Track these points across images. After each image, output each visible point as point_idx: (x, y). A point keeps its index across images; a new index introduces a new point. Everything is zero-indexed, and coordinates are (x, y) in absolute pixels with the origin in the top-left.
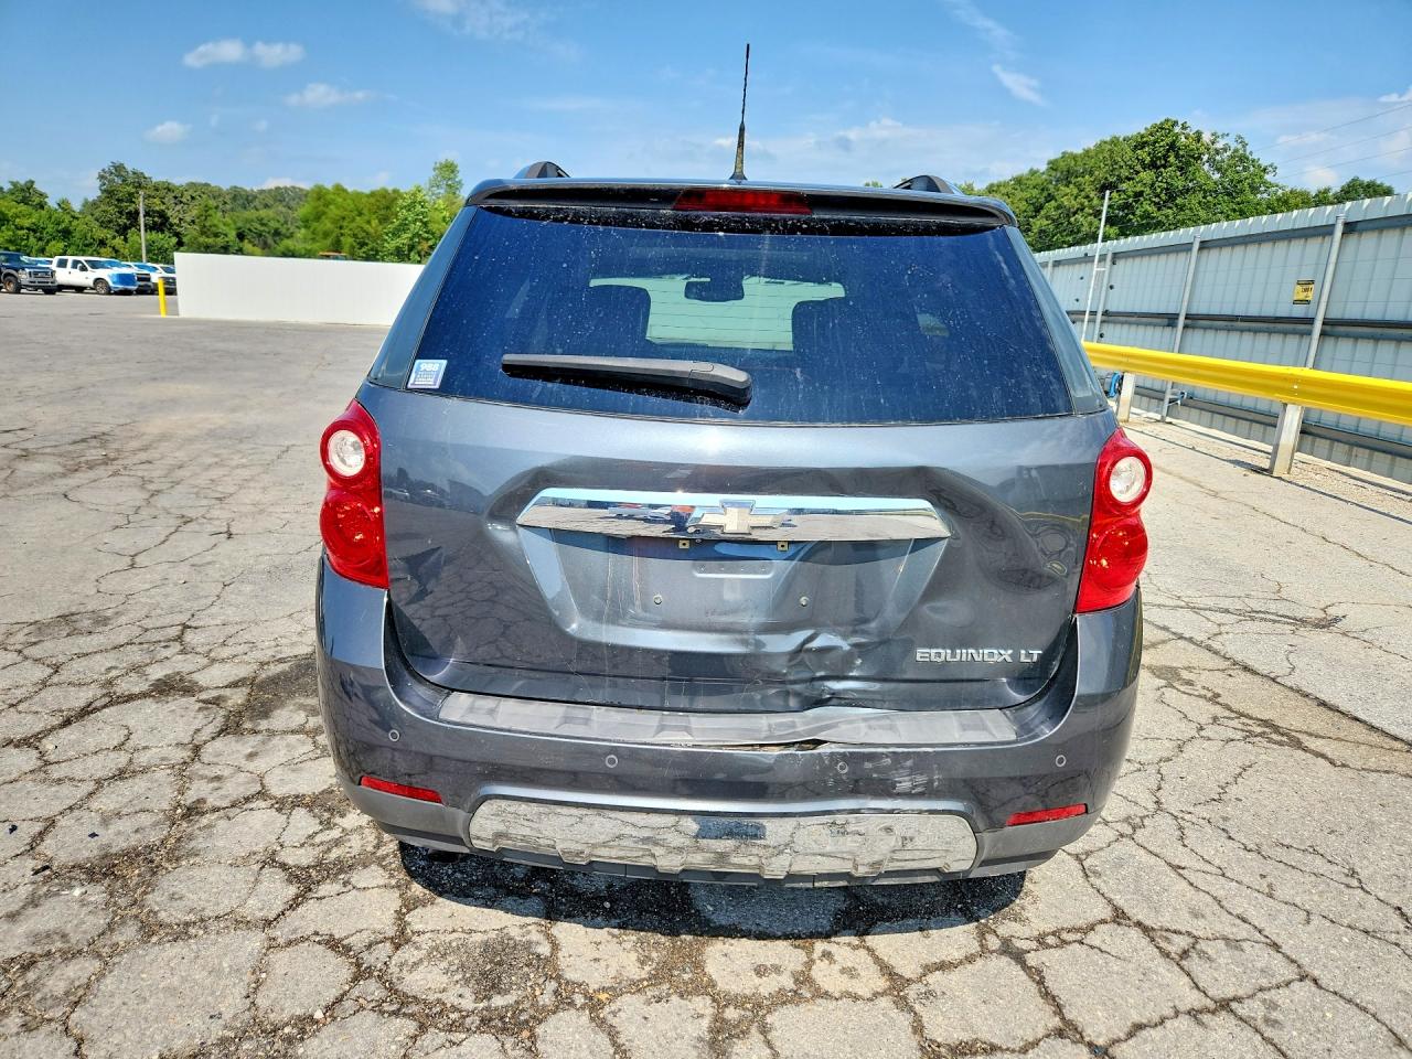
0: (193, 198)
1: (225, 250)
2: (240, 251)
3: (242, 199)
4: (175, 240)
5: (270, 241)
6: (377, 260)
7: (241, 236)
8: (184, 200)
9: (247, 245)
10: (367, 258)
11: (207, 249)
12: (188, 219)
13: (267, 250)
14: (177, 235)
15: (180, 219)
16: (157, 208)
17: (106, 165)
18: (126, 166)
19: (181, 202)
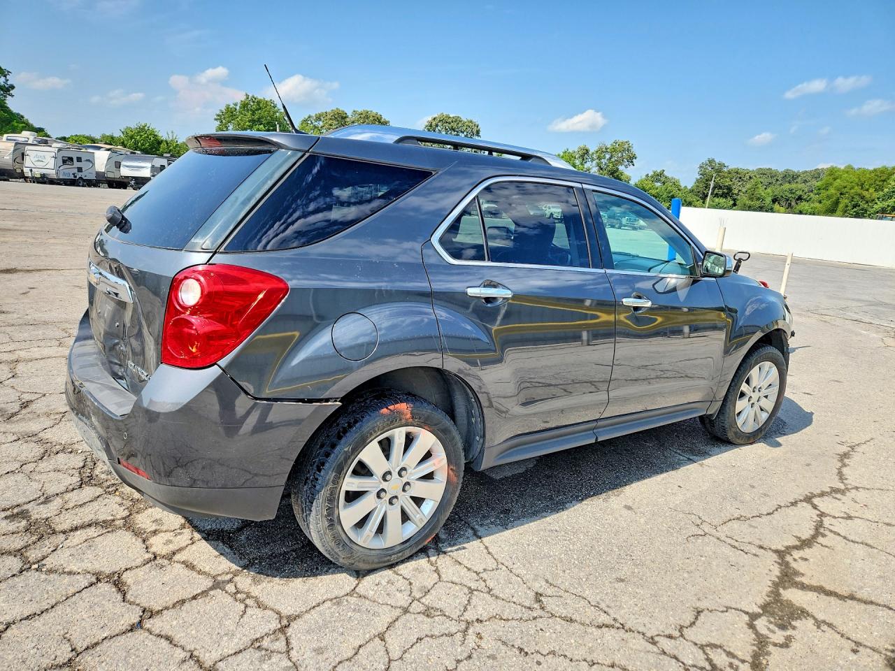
0: (750, 177)
1: (761, 209)
2: (772, 210)
3: (790, 177)
4: (732, 202)
5: (793, 203)
6: (864, 217)
7: (774, 201)
8: (745, 179)
9: (776, 206)
10: (857, 216)
11: (750, 208)
12: (744, 190)
13: (790, 208)
14: (734, 200)
15: (739, 191)
16: (727, 184)
17: (705, 160)
18: (715, 160)
19: (743, 180)
